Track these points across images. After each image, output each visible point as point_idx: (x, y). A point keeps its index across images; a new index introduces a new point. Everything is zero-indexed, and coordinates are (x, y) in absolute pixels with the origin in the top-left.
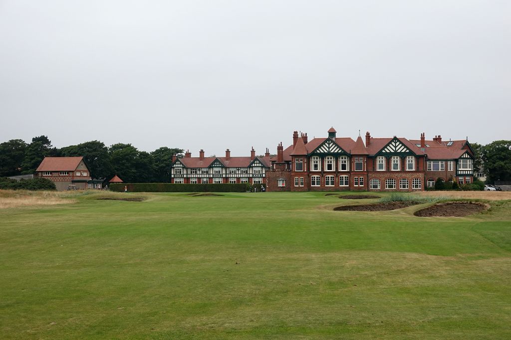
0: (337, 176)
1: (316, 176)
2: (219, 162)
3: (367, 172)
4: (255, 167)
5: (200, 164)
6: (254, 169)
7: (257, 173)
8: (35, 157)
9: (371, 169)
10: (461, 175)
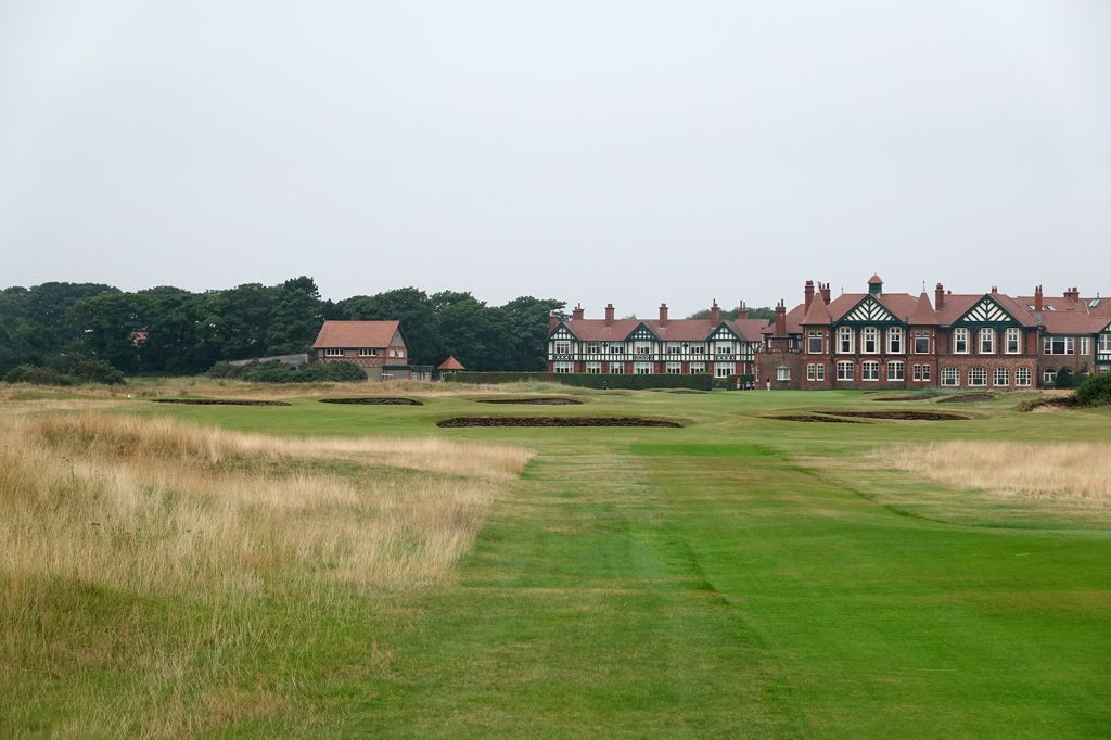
0: (883, 362)
1: (846, 362)
2: (647, 330)
3: (937, 355)
4: (719, 340)
5: (607, 333)
6: (719, 344)
7: (724, 354)
8: (293, 320)
9: (943, 350)
10: (1104, 362)
